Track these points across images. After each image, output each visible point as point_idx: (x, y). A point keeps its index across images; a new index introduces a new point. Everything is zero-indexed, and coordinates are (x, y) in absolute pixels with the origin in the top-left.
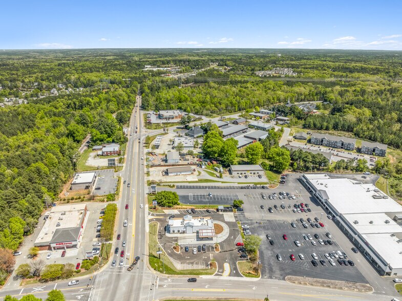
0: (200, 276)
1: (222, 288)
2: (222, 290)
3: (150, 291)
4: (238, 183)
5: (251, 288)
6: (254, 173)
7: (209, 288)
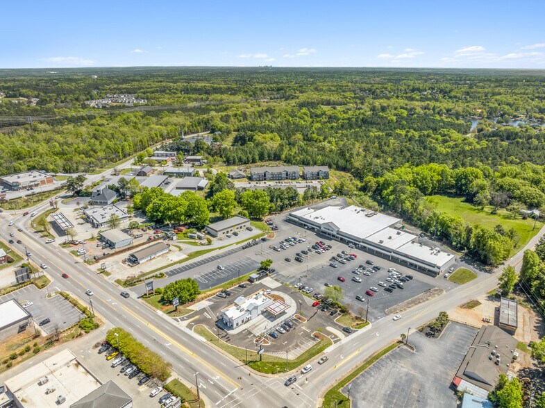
0: (325, 351)
1: (356, 350)
2: (357, 352)
3: (299, 397)
4: (237, 243)
5: (375, 336)
6: (241, 227)
7: (345, 357)
